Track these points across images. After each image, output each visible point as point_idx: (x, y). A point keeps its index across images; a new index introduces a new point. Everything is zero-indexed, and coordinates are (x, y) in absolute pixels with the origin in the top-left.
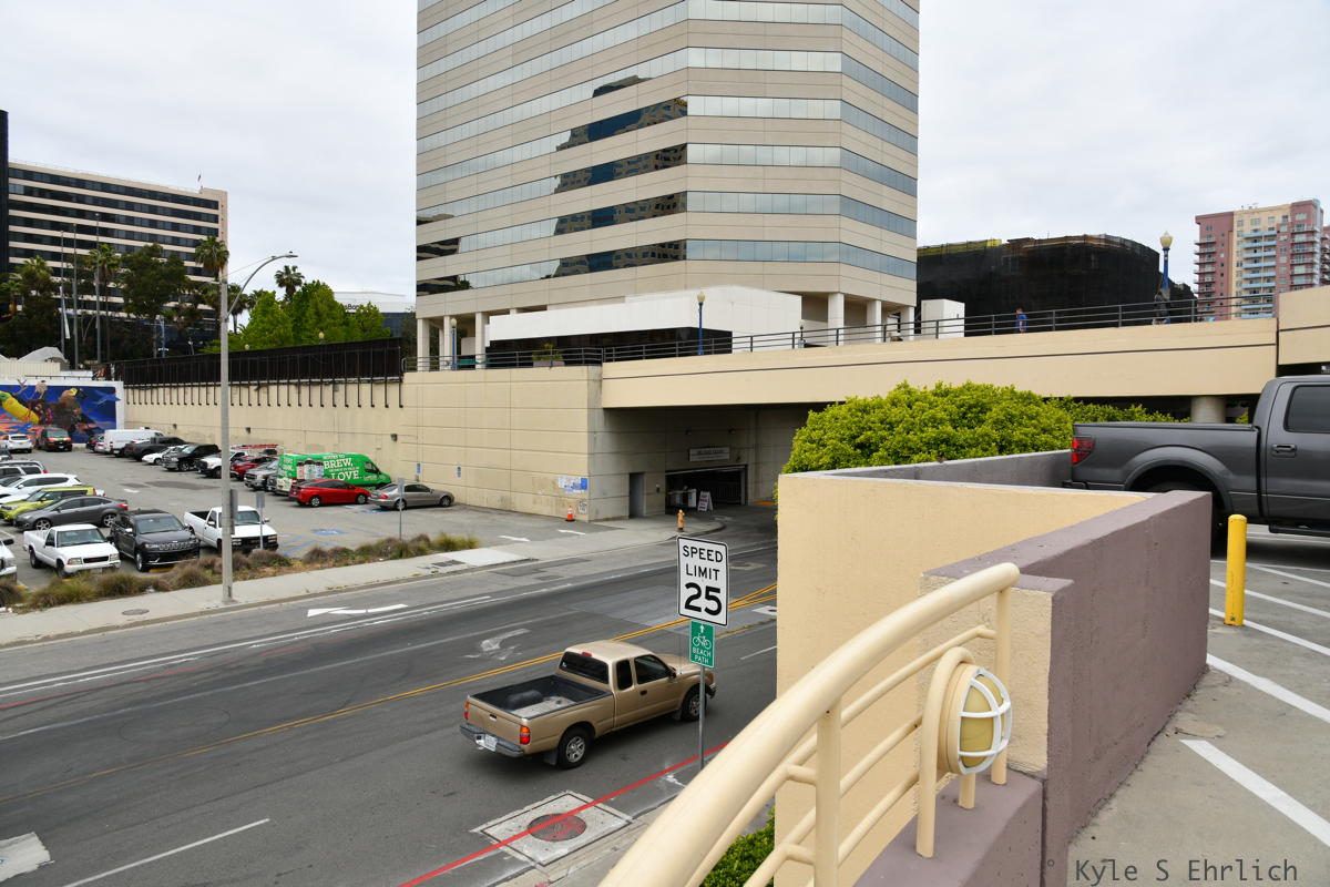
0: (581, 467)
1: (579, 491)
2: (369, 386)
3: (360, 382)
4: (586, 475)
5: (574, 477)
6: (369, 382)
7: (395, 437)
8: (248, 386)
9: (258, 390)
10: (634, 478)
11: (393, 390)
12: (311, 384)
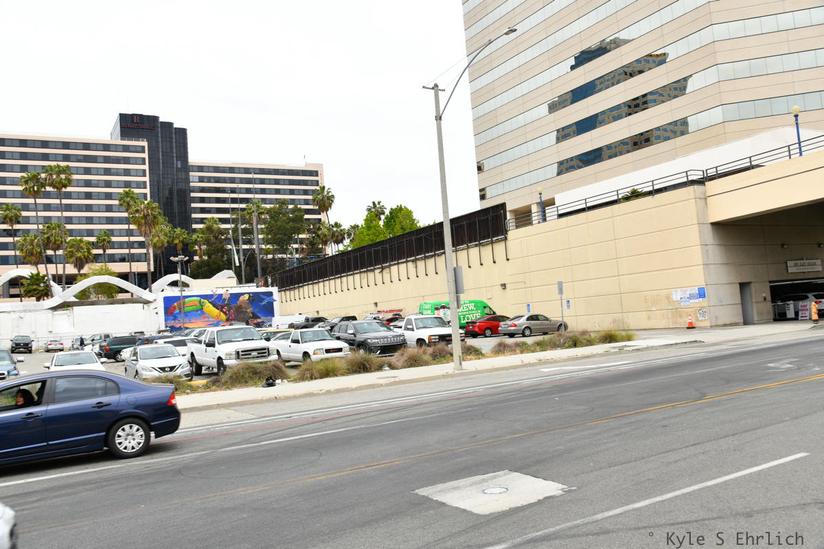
0: (698, 278)
1: (697, 301)
2: (477, 249)
3: (468, 247)
4: (702, 284)
5: (689, 289)
6: (476, 245)
7: (504, 286)
8: (373, 271)
9: (382, 272)
10: (743, 286)
11: (499, 248)
12: (426, 258)
